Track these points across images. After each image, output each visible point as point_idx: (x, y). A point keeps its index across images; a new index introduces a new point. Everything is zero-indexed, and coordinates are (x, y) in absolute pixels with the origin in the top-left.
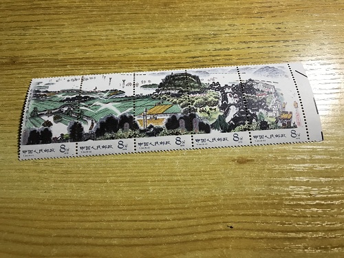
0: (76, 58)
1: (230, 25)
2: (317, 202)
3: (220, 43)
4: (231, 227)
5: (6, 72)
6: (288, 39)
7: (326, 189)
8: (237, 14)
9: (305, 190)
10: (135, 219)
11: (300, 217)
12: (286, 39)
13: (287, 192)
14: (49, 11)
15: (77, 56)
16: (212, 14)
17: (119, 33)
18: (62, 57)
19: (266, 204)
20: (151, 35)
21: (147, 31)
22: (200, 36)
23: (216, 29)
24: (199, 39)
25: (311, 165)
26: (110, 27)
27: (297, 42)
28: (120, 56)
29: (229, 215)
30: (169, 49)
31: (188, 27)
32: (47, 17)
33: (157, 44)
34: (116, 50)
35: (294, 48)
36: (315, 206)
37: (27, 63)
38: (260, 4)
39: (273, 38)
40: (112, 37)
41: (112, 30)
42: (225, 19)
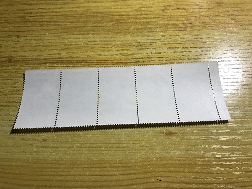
0: (53, 58)
1: (162, 36)
2: (221, 162)
3: (155, 49)
4: (160, 180)
5: (4, 68)
6: (203, 46)
7: (227, 153)
8: (168, 28)
9: (213, 154)
10: (93, 174)
11: (209, 173)
12: (201, 46)
13: (200, 155)
14: (35, 24)
15: (54, 57)
16: (150, 28)
17: (84, 41)
18: (44, 57)
19: (185, 164)
20: (107, 42)
21: (104, 39)
22: (141, 44)
23: (152, 38)
24: (140, 46)
25: (216, 136)
26: (78, 36)
27: (209, 49)
28: (85, 57)
29: (159, 172)
30: (119, 53)
31: (133, 37)
32: (34, 29)
33: (111, 49)
34: (82, 53)
35: (207, 53)
36: (219, 166)
37: (19, 61)
38: (183, 21)
39: (192, 46)
40: (80, 43)
41: (80, 38)
42: (159, 32)
